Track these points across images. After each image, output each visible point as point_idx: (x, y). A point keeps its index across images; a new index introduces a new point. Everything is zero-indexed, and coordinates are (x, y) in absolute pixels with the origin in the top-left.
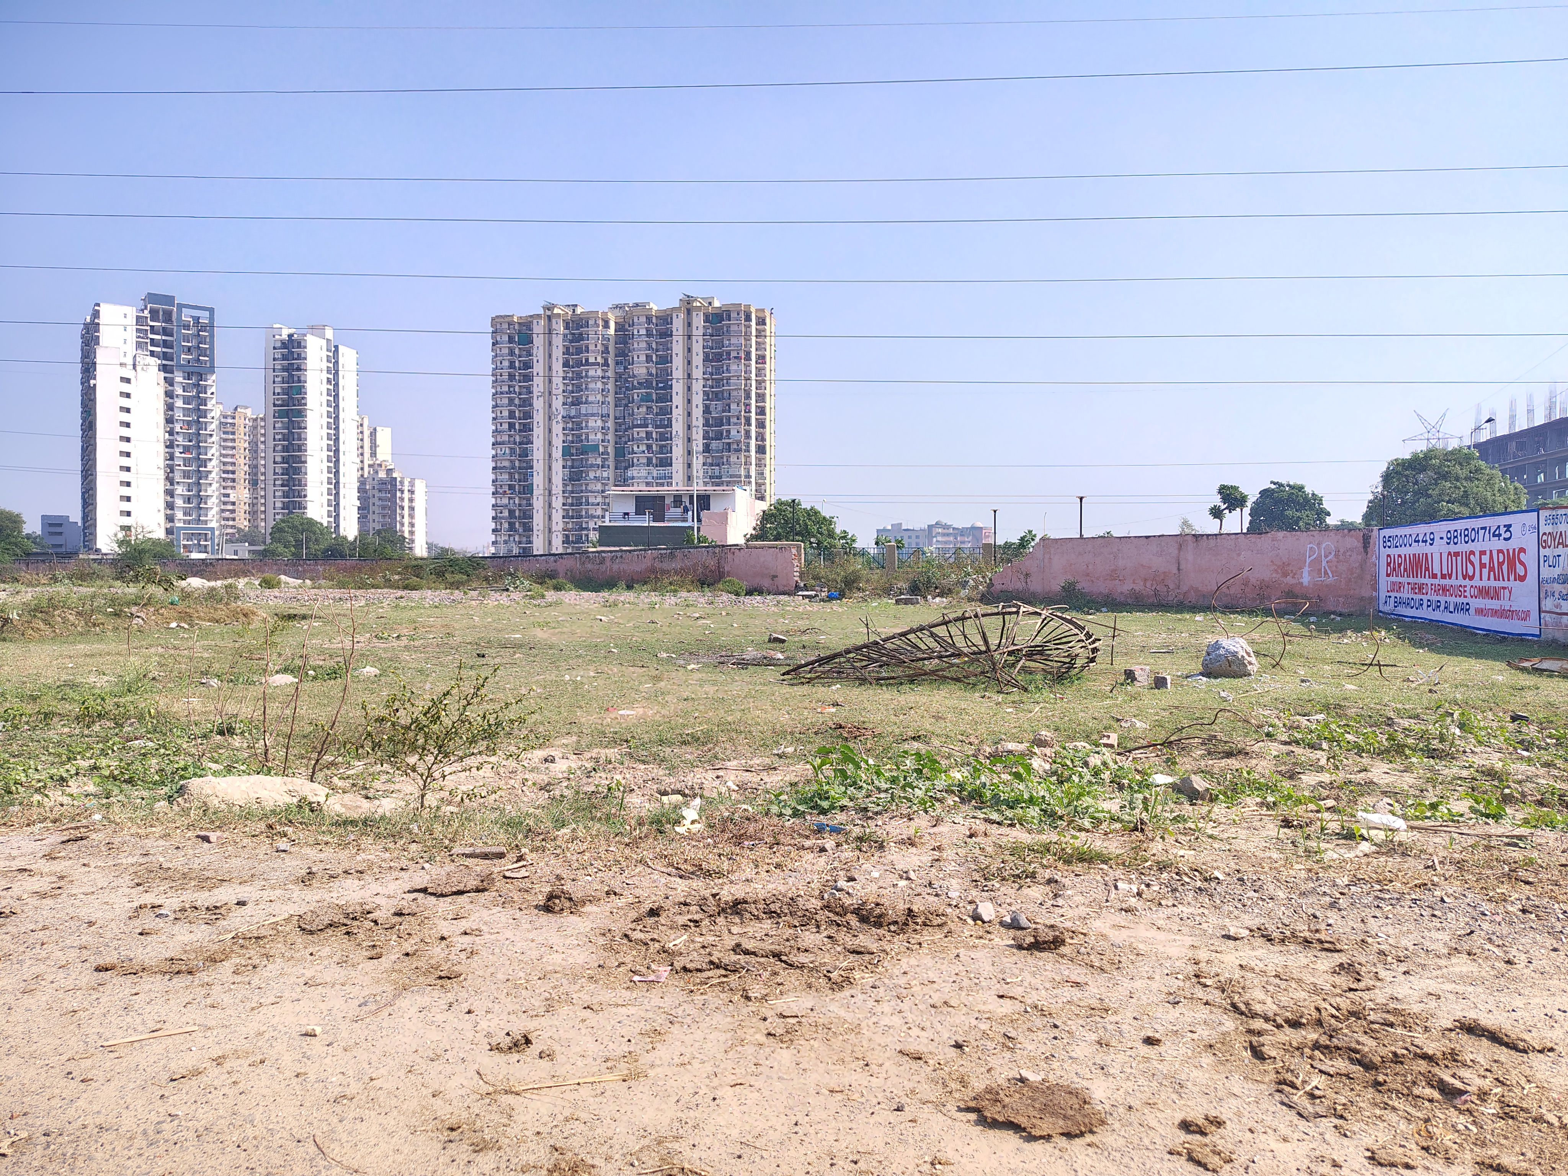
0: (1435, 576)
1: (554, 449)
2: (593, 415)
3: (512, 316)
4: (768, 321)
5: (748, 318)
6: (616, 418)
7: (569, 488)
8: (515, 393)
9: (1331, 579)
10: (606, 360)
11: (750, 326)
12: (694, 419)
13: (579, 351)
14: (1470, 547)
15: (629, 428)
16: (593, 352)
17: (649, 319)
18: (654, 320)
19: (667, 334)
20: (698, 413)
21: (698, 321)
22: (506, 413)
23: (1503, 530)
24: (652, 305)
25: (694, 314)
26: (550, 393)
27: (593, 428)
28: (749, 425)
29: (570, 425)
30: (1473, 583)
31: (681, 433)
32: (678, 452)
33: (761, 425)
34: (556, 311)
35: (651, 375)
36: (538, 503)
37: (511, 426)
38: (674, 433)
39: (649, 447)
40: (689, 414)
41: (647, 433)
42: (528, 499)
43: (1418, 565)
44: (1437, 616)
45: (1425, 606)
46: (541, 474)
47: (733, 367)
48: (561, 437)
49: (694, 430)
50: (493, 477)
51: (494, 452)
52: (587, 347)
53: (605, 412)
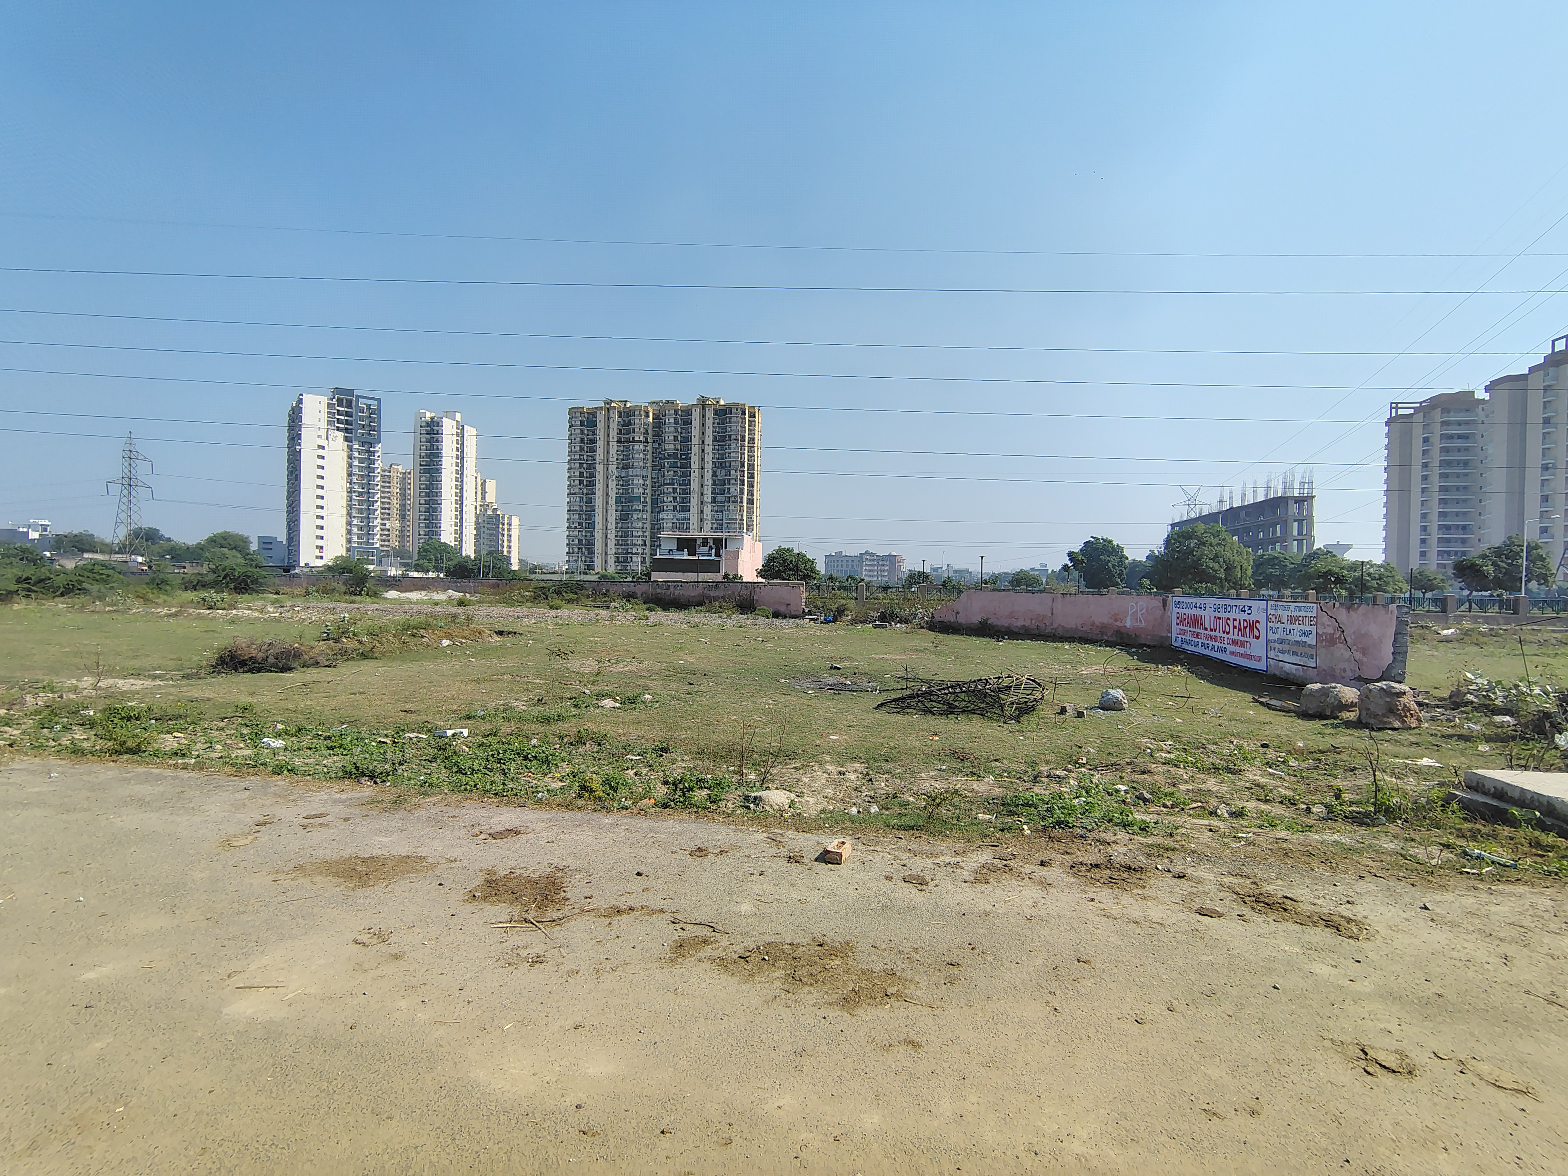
0: (1206, 629)
1: (610, 498)
2: (637, 476)
3: (583, 408)
4: (757, 415)
5: (744, 413)
6: (652, 478)
7: (620, 525)
8: (584, 460)
9: (1143, 625)
10: (646, 439)
11: (745, 418)
12: (706, 480)
13: (628, 433)
14: (1227, 615)
15: (661, 485)
16: (638, 433)
17: (676, 411)
18: (680, 413)
19: (688, 422)
20: (708, 475)
21: (710, 414)
22: (577, 474)
23: (1247, 609)
24: (678, 402)
25: (707, 409)
26: (608, 460)
27: (637, 484)
28: (743, 485)
29: (621, 483)
30: (1228, 636)
31: (696, 489)
32: (694, 502)
33: (751, 485)
34: (613, 405)
35: (677, 450)
36: (598, 535)
37: (581, 482)
38: (692, 489)
39: (675, 498)
40: (702, 477)
41: (673, 488)
42: (592, 532)
43: (1196, 621)
44: (1206, 652)
45: (1200, 646)
46: (601, 515)
47: (733, 445)
48: (615, 491)
49: (706, 487)
50: (567, 516)
51: (568, 500)
52: (634, 429)
53: (645, 474)
